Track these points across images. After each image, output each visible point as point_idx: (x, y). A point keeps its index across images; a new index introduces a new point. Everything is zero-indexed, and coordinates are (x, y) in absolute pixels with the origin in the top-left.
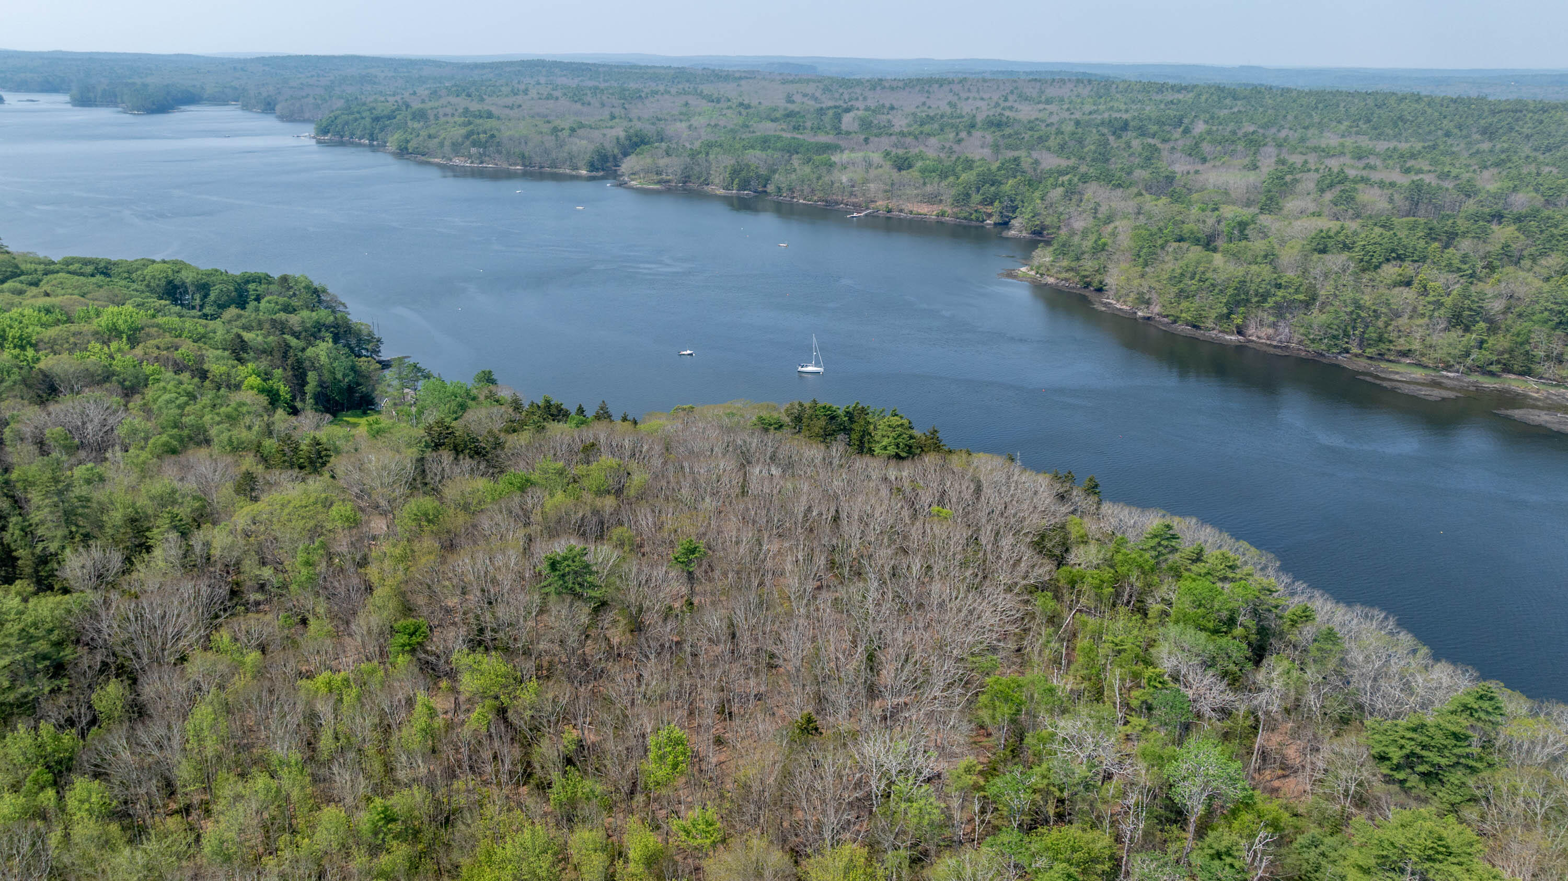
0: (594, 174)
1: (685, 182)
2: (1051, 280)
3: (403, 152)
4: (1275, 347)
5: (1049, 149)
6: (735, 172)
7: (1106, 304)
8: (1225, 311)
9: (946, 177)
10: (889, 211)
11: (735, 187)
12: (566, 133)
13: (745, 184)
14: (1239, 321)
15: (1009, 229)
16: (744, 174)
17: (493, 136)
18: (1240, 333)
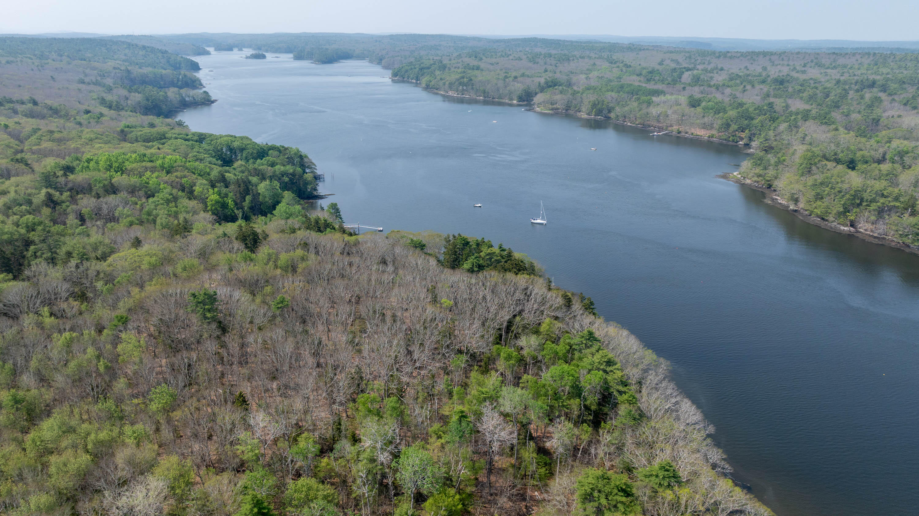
0: (521, 103)
1: (567, 110)
2: (748, 181)
3: (428, 88)
4: (875, 237)
5: (801, 98)
6: (594, 105)
7: (773, 200)
8: (842, 209)
9: (719, 113)
10: (679, 133)
11: (593, 113)
12: (511, 79)
13: (599, 112)
14: (852, 218)
15: (750, 148)
16: (599, 106)
17: (471, 80)
18: (852, 225)
